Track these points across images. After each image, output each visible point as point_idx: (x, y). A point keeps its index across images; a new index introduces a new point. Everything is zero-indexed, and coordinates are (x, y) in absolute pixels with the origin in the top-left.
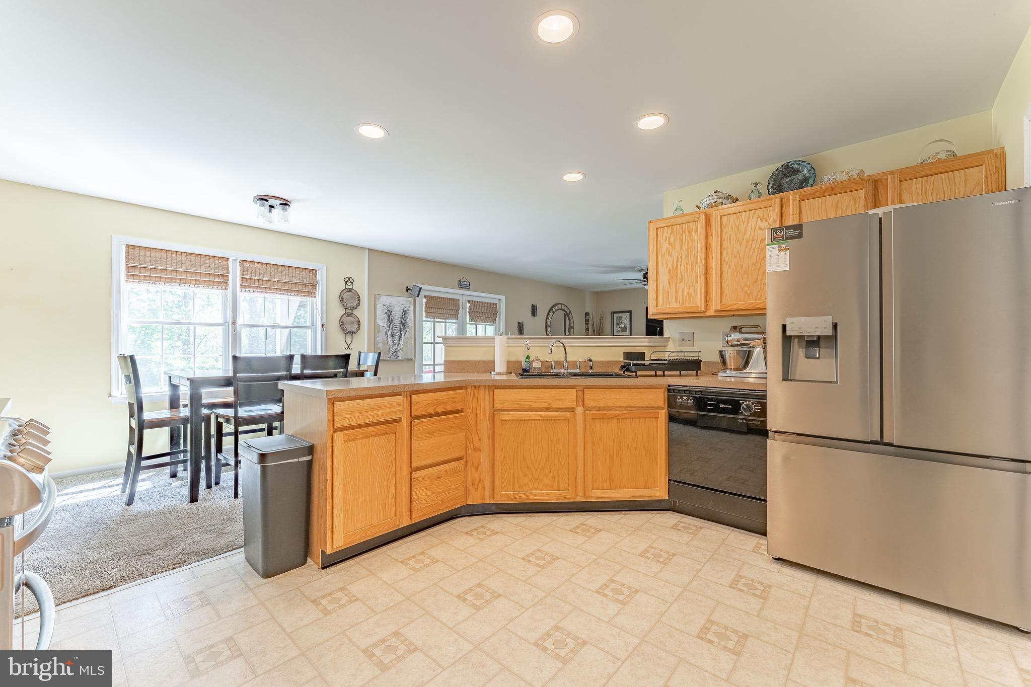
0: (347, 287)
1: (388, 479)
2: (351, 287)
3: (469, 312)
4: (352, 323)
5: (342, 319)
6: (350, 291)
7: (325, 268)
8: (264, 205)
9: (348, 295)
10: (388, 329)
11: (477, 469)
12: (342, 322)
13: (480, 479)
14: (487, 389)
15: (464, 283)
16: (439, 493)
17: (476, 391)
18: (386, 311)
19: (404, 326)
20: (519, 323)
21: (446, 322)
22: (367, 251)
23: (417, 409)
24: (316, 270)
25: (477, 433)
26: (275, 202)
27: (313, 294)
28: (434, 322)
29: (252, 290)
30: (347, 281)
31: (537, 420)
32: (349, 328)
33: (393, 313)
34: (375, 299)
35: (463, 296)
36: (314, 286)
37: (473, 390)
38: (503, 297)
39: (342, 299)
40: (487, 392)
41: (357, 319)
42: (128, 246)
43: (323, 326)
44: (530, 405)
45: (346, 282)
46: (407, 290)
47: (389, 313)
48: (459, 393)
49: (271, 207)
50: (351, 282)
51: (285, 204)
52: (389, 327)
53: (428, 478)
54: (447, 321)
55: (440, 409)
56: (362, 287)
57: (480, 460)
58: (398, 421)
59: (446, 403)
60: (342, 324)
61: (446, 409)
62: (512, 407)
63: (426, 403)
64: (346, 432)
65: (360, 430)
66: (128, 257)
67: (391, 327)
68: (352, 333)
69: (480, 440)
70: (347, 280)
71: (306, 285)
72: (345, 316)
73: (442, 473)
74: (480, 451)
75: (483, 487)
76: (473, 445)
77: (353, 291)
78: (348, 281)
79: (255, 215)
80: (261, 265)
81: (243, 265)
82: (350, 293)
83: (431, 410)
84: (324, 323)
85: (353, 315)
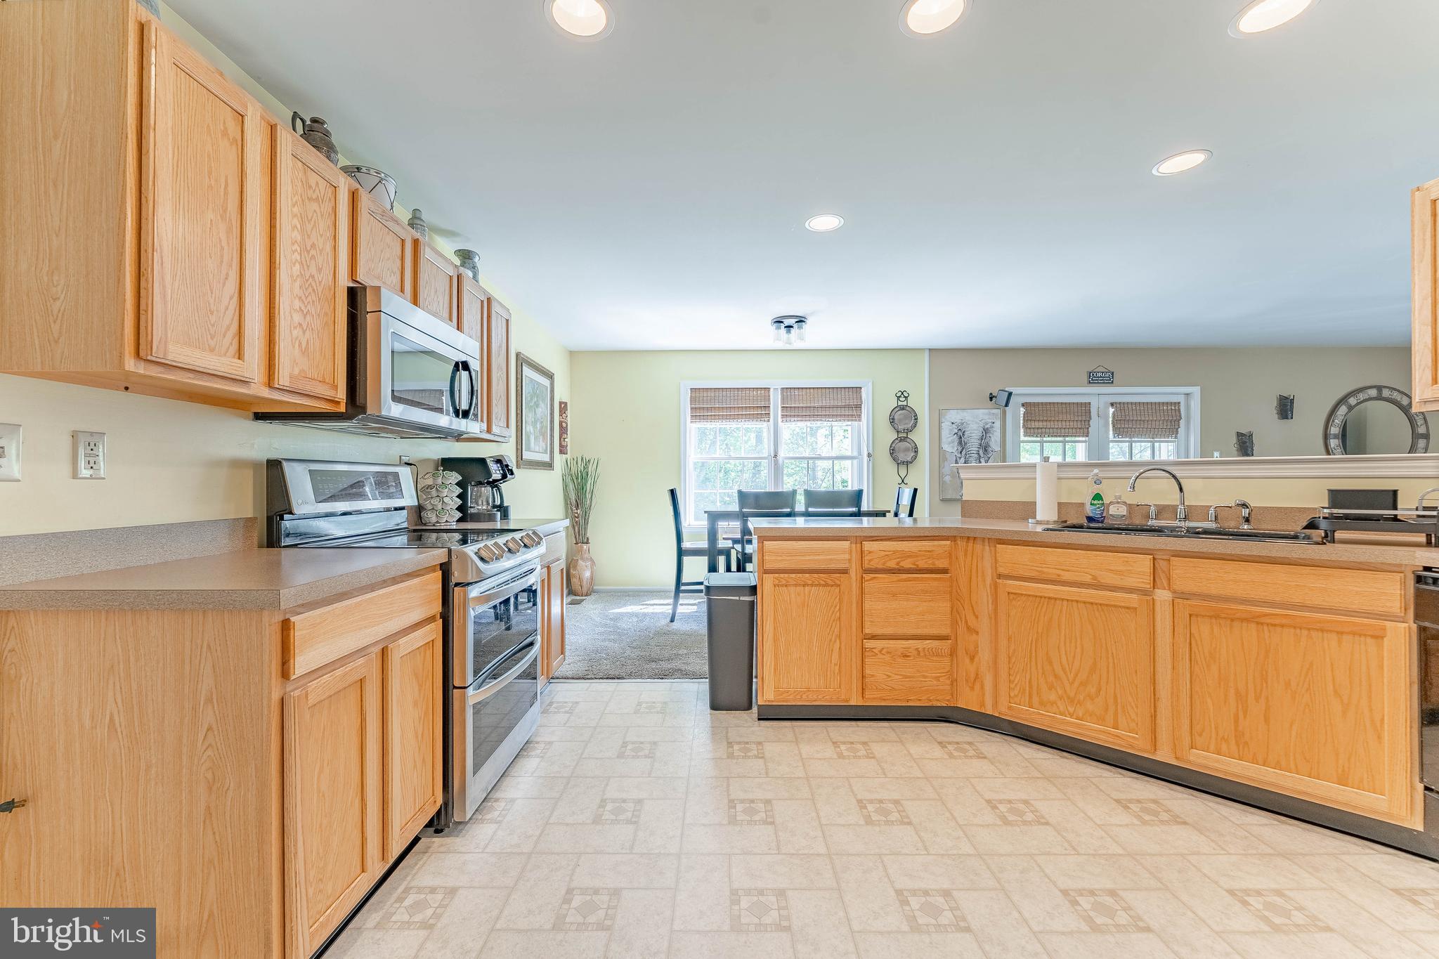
0: (900, 403)
1: (831, 640)
2: (905, 403)
3: (1113, 423)
4: (907, 450)
5: (894, 445)
6: (903, 409)
7: (870, 384)
8: (779, 328)
9: (900, 415)
10: (959, 455)
11: (972, 659)
12: (893, 450)
13: (977, 675)
14: (987, 543)
15: (1099, 375)
16: (906, 677)
17: (971, 544)
18: (956, 431)
19: (986, 450)
20: (1239, 435)
21: (1064, 442)
22: (927, 354)
23: (870, 561)
24: (861, 388)
25: (972, 607)
26: (791, 322)
27: (858, 417)
28: (1042, 443)
29: (793, 419)
30: (900, 397)
31: (1072, 601)
32: (902, 457)
33: (966, 433)
34: (938, 418)
35: (1100, 399)
36: (859, 407)
37: (965, 543)
38: (1196, 390)
39: (892, 421)
40: (987, 548)
41: (913, 445)
42: (691, 389)
43: (869, 456)
44: (1059, 576)
45: (898, 398)
46: (991, 399)
47: (960, 433)
48: (940, 546)
49: (789, 327)
50: (905, 397)
51: (801, 321)
52: (961, 453)
53: (888, 652)
54: (1067, 439)
55: (907, 564)
56: (920, 402)
57: (976, 647)
58: (845, 571)
59: (917, 556)
60: (892, 452)
61: (917, 565)
62: (1027, 574)
63: (883, 553)
64: (777, 575)
65: (793, 575)
66: (693, 400)
67: (964, 453)
68: (907, 463)
69: (977, 617)
70: (899, 394)
71: (849, 407)
72: (897, 441)
73: (910, 650)
74: (977, 633)
75: (982, 687)
76: (966, 622)
77: (908, 408)
78: (902, 395)
79: (772, 338)
80: (804, 390)
81: (782, 393)
82: (904, 411)
83: (892, 564)
84: (871, 452)
85: (908, 440)
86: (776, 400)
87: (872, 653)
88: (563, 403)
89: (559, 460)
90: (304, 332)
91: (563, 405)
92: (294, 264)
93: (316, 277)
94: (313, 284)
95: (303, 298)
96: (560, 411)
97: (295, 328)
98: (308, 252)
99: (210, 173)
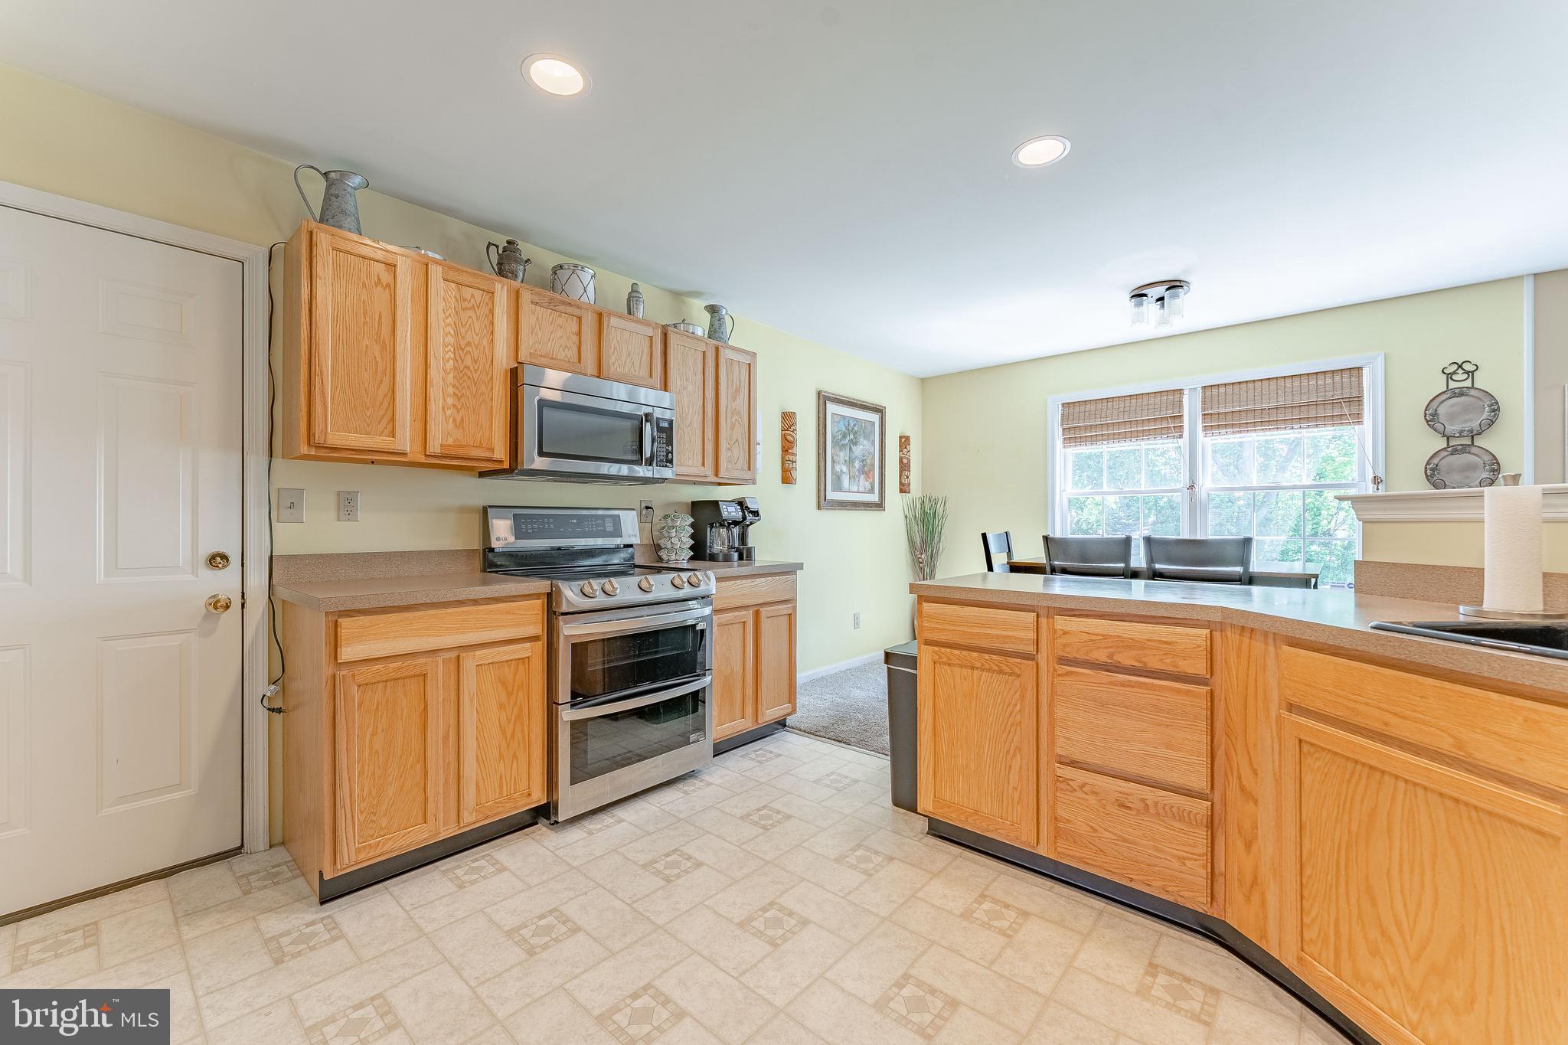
0: (1452, 385)
1: (1008, 752)
2: (1468, 383)
4: (1471, 467)
5: (1435, 461)
6: (1462, 395)
7: (1381, 360)
8: (1144, 304)
9: (1453, 405)
11: (1248, 845)
12: (1434, 469)
13: (1256, 877)
14: (1271, 641)
16: (1124, 840)
17: (1246, 640)
22: (1527, 283)
23: (1065, 646)
24: (1360, 369)
25: (1249, 753)
26: (1160, 291)
27: (1358, 417)
29: (1230, 430)
30: (1455, 373)
31: (1415, 784)
36: (1358, 400)
37: (1237, 636)
39: (1433, 418)
40: (1271, 649)
41: (1489, 458)
42: (1063, 404)
43: (1377, 480)
45: (1450, 376)
48: (1187, 635)
49: (1161, 299)
50: (1468, 372)
51: (1174, 285)
53: (1093, 792)
55: (1126, 659)
56: (1509, 379)
57: (1255, 827)
58: (1030, 657)
59: (1144, 649)
60: (1433, 472)
61: (1145, 663)
62: (1330, 710)
63: (1087, 637)
64: (937, 649)
65: (957, 652)
66: (1065, 418)
69: (1255, 772)
70: (1453, 369)
71: (1333, 402)
72: (1445, 453)
73: (1131, 799)
74: (1256, 802)
75: (1263, 903)
76: (1240, 778)
77: (1474, 392)
78: (1460, 370)
80: (1236, 387)
81: (1204, 393)
82: (1463, 398)
83: (1101, 656)
84: (1381, 473)
85: (1474, 450)
86: (1191, 407)
87: (1068, 787)
88: (904, 437)
89: (894, 498)
90: (458, 411)
91: (903, 440)
92: (448, 361)
93: (471, 368)
94: (469, 373)
95: (457, 385)
96: (900, 447)
97: (449, 408)
98: (463, 350)
99: (365, 314)
